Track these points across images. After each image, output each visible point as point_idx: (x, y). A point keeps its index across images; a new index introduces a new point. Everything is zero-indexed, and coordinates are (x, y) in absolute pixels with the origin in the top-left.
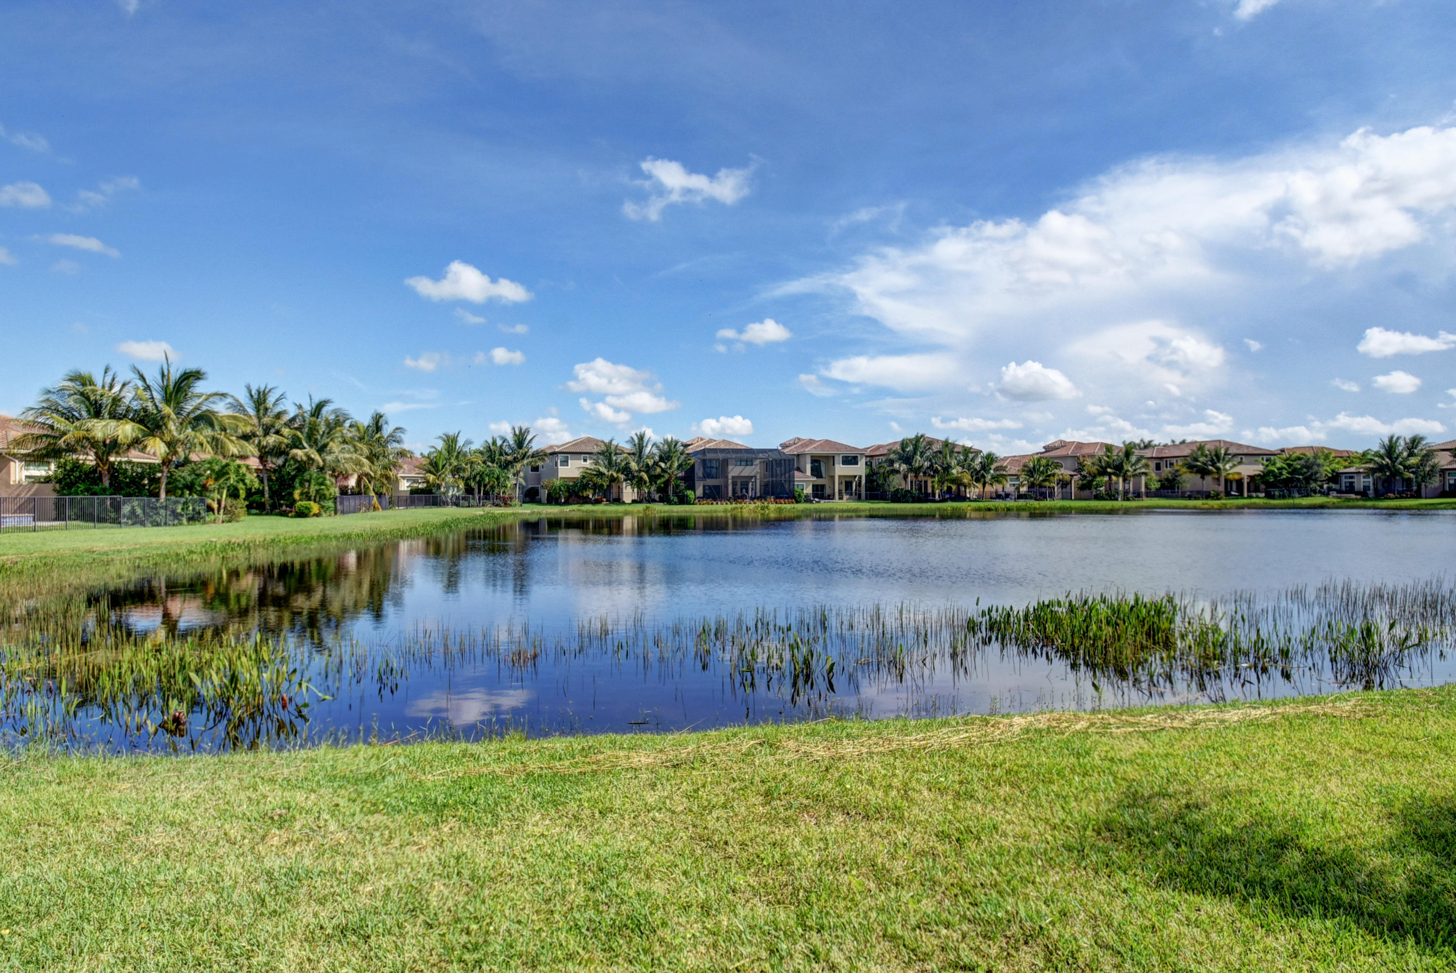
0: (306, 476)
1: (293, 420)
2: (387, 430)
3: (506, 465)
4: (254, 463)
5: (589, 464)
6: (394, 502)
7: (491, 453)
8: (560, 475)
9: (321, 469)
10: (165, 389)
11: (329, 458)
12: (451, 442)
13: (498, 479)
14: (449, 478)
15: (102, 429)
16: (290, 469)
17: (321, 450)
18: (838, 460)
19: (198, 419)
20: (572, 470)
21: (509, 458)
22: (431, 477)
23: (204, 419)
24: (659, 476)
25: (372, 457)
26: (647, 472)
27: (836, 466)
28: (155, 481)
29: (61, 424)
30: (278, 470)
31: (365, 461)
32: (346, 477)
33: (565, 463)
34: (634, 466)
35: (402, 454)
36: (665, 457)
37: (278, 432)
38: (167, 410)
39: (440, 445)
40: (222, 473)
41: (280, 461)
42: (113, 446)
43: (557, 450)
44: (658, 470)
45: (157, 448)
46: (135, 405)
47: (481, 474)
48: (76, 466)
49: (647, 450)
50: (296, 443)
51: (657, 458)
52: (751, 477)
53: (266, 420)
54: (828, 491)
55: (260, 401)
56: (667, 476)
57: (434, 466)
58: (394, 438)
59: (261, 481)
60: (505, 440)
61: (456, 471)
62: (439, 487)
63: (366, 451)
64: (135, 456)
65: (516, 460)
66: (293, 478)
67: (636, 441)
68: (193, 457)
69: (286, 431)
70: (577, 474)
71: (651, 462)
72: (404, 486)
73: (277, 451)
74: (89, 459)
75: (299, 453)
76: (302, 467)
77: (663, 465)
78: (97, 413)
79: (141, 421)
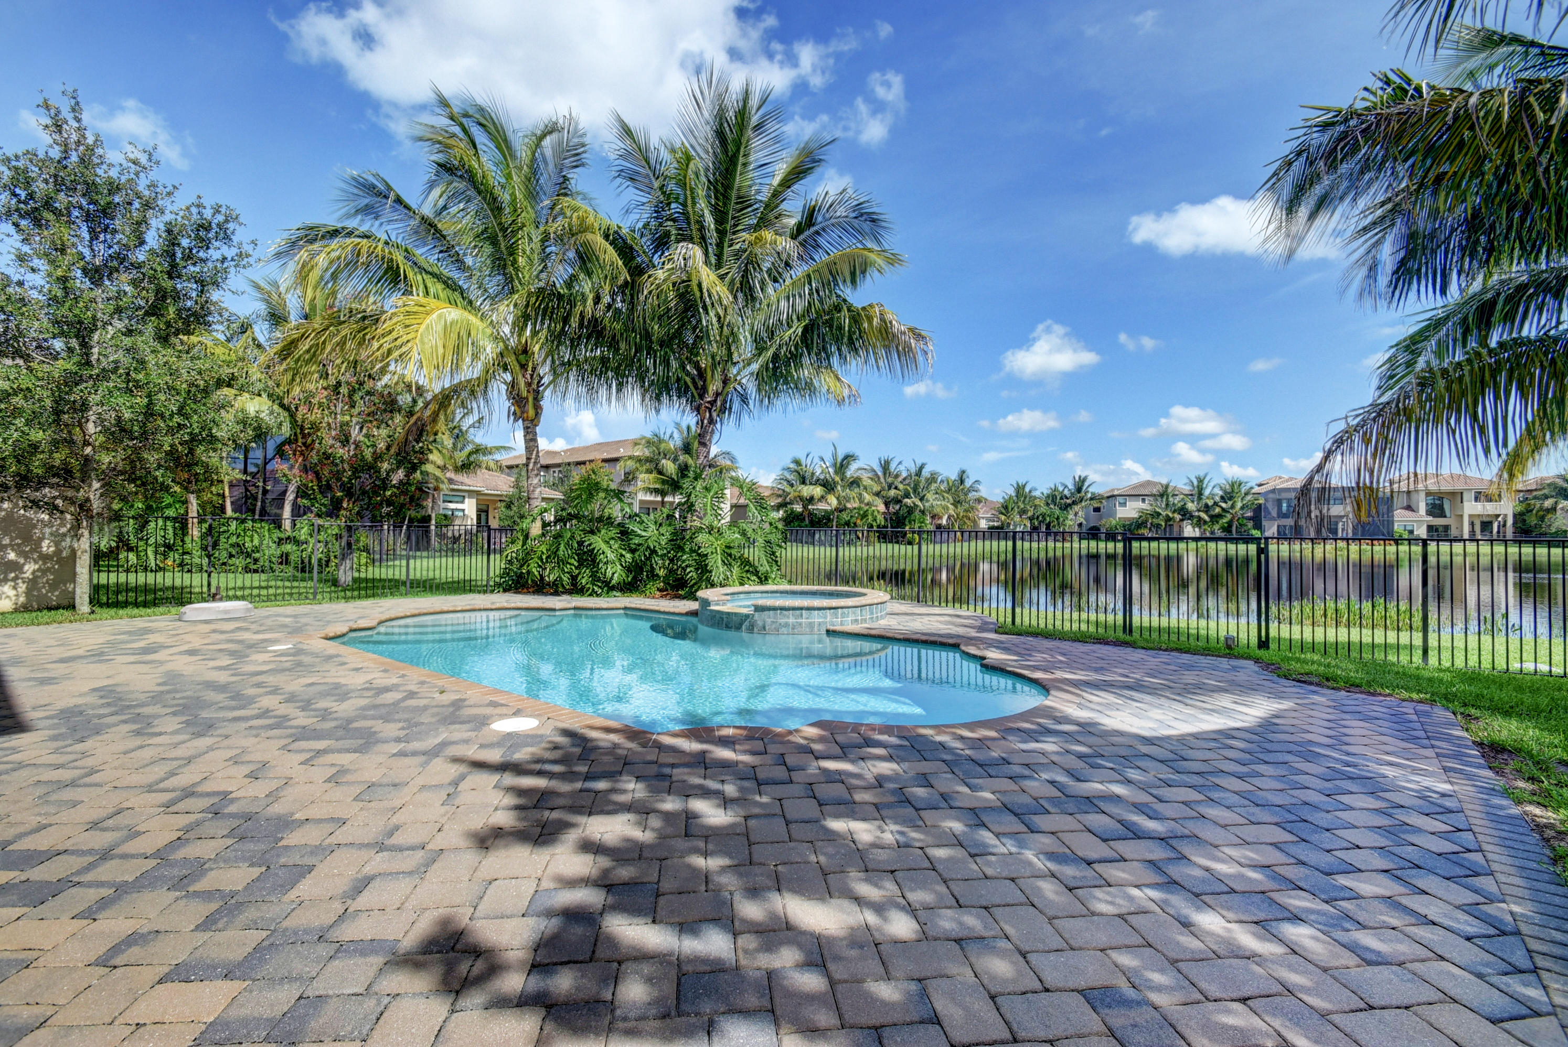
0: (912, 517)
1: (904, 479)
2: (968, 483)
3: (1066, 507)
4: (882, 508)
5: (1145, 506)
6: (976, 534)
7: (1053, 498)
8: (1119, 515)
9: (923, 512)
10: (835, 465)
11: (927, 504)
12: (1020, 489)
13: (1058, 519)
14: (1017, 518)
15: (807, 491)
16: (904, 511)
17: (921, 499)
18: (1468, 497)
19: (852, 483)
20: (1129, 511)
21: (1069, 501)
22: (1003, 517)
23: (855, 483)
24: (1219, 516)
25: (957, 503)
26: (1206, 512)
27: (1466, 504)
28: (829, 520)
29: (788, 489)
30: (896, 513)
31: (951, 507)
32: (940, 518)
33: (1124, 504)
34: (1191, 506)
35: (979, 501)
36: (1228, 496)
37: (896, 488)
38: (837, 479)
39: (1012, 492)
40: (864, 516)
41: (897, 507)
42: (811, 500)
43: (1116, 493)
44: (1217, 510)
45: (833, 501)
46: (822, 477)
47: (1043, 515)
48: (792, 511)
49: (1207, 492)
50: (907, 495)
51: (1217, 499)
52: (1342, 517)
53: (890, 480)
54: (1454, 532)
55: (885, 466)
56: (1229, 516)
57: (1005, 508)
58: (972, 489)
59: (886, 520)
60: (1066, 486)
61: (1023, 512)
62: (1009, 524)
63: (951, 500)
64: (822, 506)
65: (1074, 503)
66: (905, 518)
67: (1196, 483)
68: (849, 505)
69: (901, 486)
70: (1135, 515)
71: (1210, 503)
72: (983, 524)
73: (898, 501)
74: (798, 508)
75: (907, 501)
76: (911, 510)
77: (1224, 505)
78: (804, 483)
79: (824, 486)
